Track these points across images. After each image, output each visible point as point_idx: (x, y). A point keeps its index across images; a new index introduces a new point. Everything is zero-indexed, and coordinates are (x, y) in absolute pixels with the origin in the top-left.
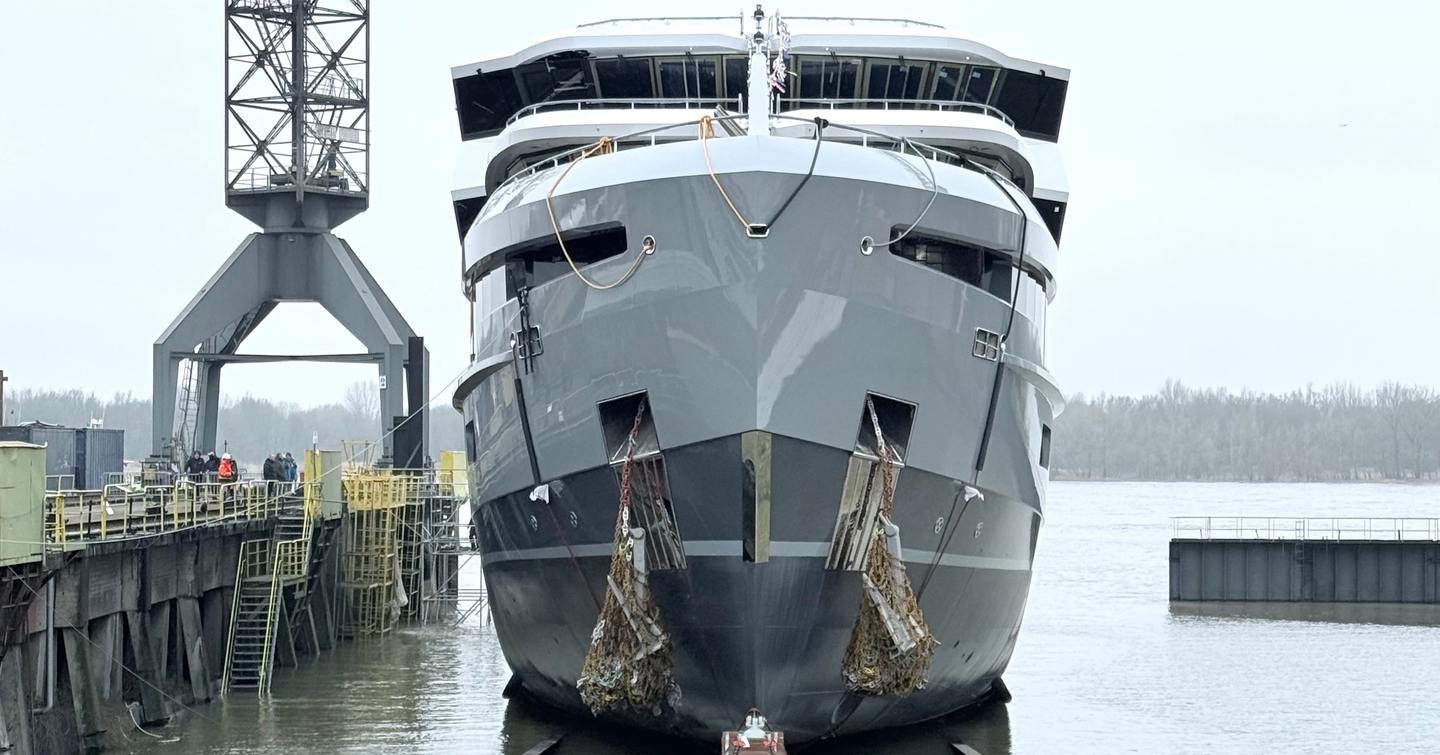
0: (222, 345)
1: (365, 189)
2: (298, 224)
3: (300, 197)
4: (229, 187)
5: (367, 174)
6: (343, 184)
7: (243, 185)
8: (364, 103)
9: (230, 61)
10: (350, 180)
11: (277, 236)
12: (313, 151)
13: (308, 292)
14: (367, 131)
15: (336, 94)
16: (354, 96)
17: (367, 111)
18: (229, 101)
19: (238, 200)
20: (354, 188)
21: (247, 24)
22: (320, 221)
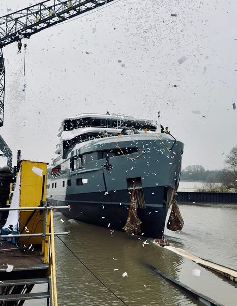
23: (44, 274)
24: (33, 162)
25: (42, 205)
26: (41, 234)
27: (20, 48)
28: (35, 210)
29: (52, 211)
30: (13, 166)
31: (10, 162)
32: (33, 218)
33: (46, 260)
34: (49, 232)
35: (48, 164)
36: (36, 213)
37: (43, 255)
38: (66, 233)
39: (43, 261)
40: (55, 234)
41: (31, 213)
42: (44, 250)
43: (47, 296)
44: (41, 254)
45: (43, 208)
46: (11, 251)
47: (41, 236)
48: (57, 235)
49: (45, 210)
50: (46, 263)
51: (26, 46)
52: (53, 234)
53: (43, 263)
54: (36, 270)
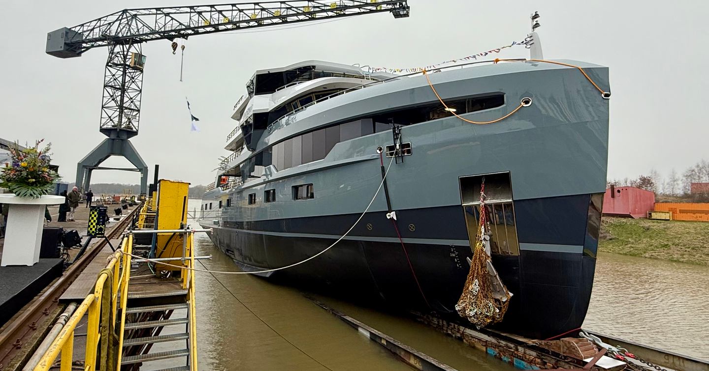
0: (94, 165)
1: (137, 130)
2: (118, 137)
3: (118, 130)
4: (101, 127)
5: (138, 127)
6: (132, 129)
7: (105, 127)
8: (139, 111)
9: (104, 98)
10: (134, 128)
11: (113, 139)
12: (124, 120)
13: (121, 153)
14: (139, 117)
15: (132, 108)
16: (136, 109)
17: (139, 112)
18: (103, 107)
19: (103, 130)
20: (134, 130)
21: (109, 89)
22: (124, 137)
23: (183, 299)
24: (174, 182)
25: (182, 228)
26: (180, 258)
27: (175, 49)
28: (175, 233)
29: (192, 234)
30: (148, 184)
31: (144, 179)
32: (172, 241)
33: (186, 285)
34: (189, 256)
35: (190, 184)
36: (175, 237)
37: (182, 281)
38: (208, 257)
39: (182, 287)
40: (196, 257)
41: (170, 237)
42: (184, 276)
43: (186, 321)
44: (180, 280)
45: (183, 230)
46: (147, 278)
47: (180, 260)
48: (198, 259)
49: (185, 233)
50: (185, 289)
51: (183, 48)
52: (192, 258)
53: (182, 288)
54: (174, 296)
